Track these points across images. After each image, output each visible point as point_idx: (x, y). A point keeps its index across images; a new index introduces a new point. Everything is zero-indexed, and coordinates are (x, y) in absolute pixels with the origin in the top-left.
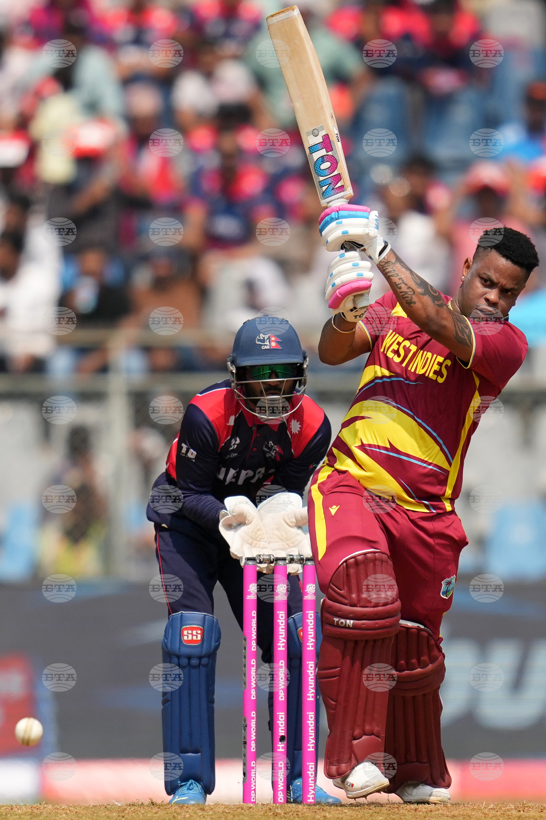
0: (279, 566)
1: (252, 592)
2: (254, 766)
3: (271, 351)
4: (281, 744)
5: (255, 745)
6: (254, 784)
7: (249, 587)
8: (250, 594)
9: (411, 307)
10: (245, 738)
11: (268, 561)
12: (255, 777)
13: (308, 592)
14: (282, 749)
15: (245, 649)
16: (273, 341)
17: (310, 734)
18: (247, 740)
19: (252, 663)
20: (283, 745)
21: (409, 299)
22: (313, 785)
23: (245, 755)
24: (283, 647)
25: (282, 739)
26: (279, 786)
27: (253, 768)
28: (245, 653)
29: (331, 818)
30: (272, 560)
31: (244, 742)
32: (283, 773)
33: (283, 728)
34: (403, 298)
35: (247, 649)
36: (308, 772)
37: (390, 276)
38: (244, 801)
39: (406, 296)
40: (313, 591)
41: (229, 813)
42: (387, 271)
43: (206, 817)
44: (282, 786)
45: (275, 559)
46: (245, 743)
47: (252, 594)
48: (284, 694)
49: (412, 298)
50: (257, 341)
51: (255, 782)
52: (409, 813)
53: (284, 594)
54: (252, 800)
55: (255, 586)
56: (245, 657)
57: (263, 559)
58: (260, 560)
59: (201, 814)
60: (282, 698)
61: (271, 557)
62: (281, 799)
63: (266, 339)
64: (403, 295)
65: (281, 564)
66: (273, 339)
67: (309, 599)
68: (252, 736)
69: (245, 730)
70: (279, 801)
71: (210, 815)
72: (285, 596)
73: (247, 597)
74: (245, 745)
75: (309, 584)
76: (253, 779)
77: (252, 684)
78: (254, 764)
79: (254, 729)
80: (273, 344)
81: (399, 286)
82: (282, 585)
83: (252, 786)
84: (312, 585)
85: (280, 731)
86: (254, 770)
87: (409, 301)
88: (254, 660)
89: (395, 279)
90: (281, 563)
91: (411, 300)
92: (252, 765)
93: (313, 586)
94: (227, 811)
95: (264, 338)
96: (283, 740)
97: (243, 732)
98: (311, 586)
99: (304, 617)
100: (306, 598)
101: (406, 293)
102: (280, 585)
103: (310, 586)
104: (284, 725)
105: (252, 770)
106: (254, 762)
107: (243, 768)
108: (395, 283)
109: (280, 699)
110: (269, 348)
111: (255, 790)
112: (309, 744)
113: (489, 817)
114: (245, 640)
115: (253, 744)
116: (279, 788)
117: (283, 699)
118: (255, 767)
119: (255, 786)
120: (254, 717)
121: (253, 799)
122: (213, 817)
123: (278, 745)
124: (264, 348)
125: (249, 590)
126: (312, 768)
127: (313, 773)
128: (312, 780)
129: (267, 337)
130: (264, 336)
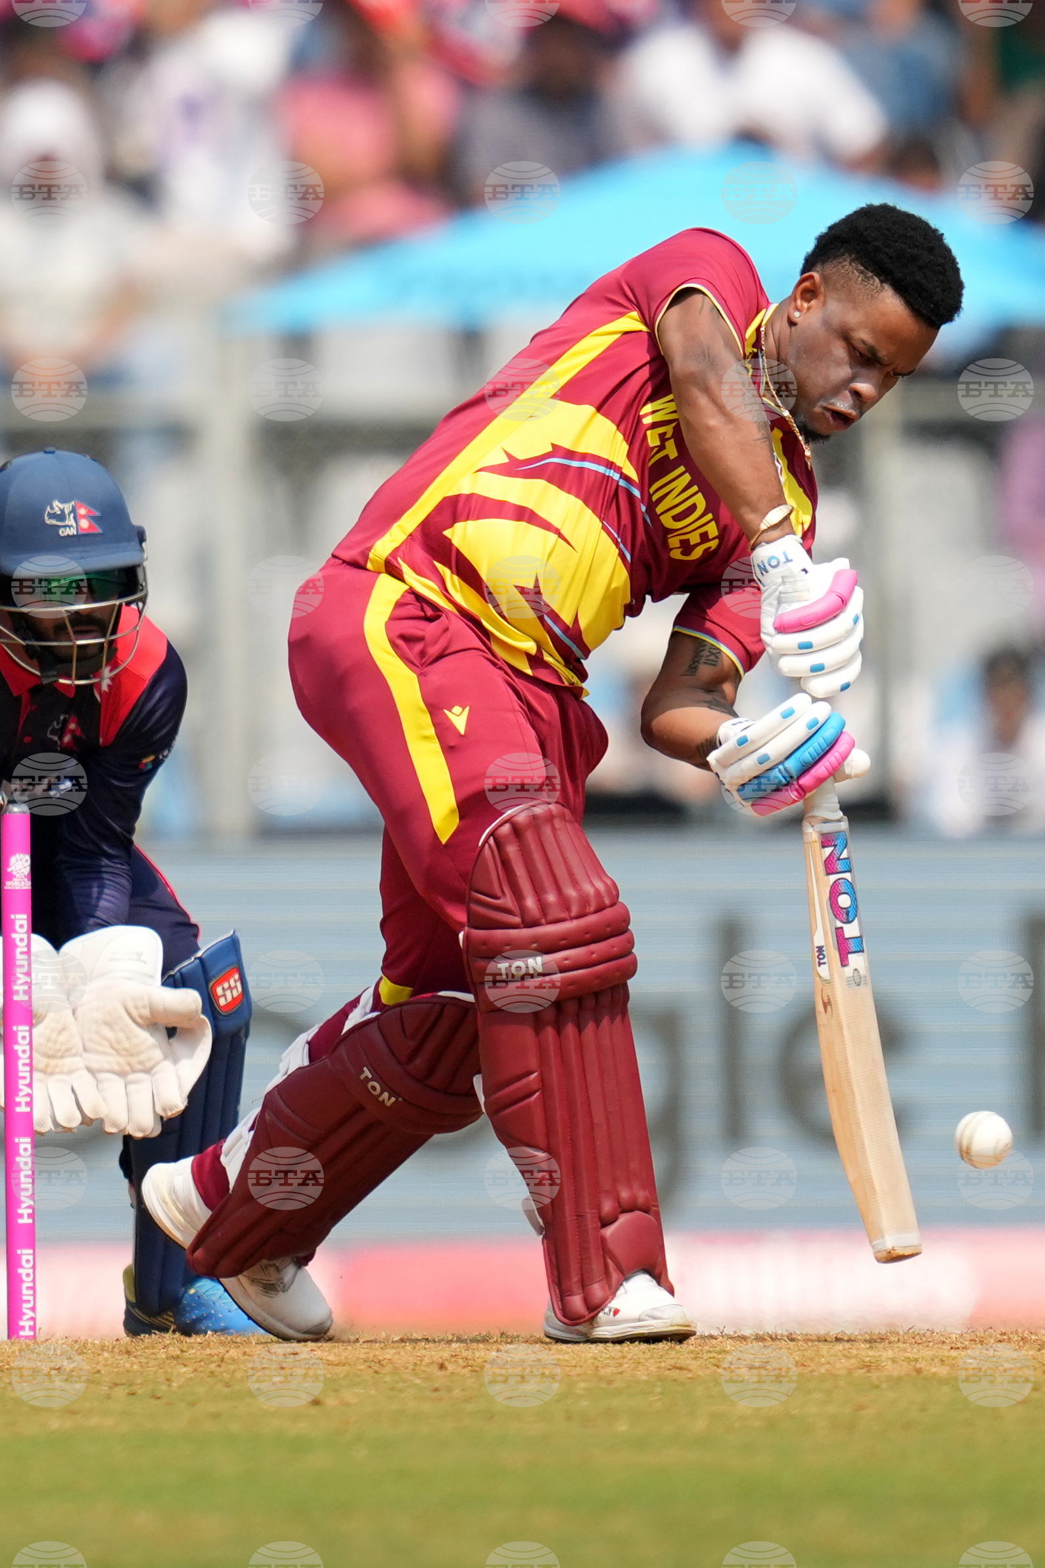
3: (80, 540)
13: (14, 873)
16: (83, 517)
22: (32, 1298)
40: (24, 870)
50: (46, 518)
63: (67, 512)
66: (82, 511)
67: (17, 888)
75: (15, 854)
80: (84, 524)
84: (22, 856)
93: (24, 860)
95: (62, 511)
98: (21, 860)
100: (9, 885)
103: (19, 859)
110: (75, 533)
124: (66, 534)
126: (28, 1261)
127: (31, 1271)
128: (28, 1288)
129: (67, 507)
130: (61, 506)
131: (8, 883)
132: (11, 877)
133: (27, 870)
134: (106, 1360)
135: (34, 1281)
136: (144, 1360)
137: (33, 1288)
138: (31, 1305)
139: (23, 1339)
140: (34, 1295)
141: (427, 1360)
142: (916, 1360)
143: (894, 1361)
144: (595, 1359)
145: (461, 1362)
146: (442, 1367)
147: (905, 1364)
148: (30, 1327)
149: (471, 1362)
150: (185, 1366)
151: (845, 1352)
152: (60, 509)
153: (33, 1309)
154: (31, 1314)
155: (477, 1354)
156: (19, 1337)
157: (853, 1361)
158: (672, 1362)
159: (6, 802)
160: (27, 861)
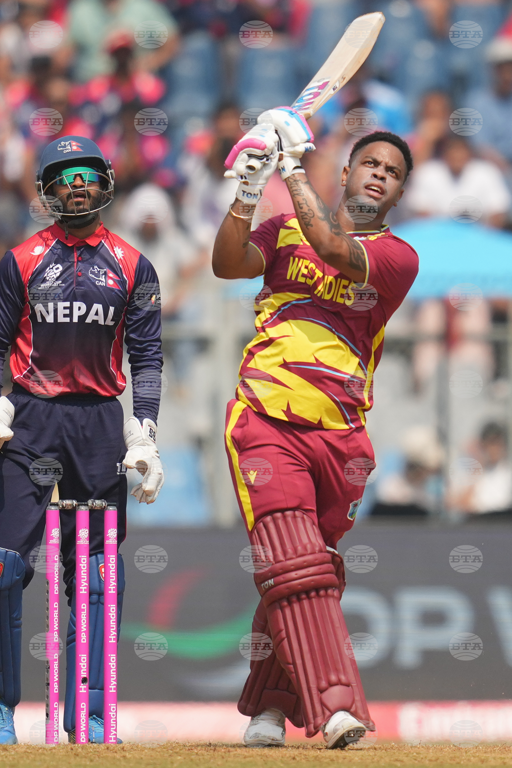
0: (81, 510)
1: (54, 536)
2: (57, 706)
4: (82, 686)
5: (58, 687)
6: (57, 725)
7: (52, 532)
8: (52, 538)
9: (308, 229)
10: (48, 679)
11: (71, 506)
12: (58, 718)
13: (110, 537)
14: (84, 690)
15: (48, 592)
17: (112, 676)
18: (50, 682)
19: (55, 607)
20: (85, 687)
21: (307, 220)
22: (115, 725)
23: (48, 697)
24: (85, 590)
25: (84, 680)
26: (82, 727)
27: (56, 709)
28: (48, 596)
29: (130, 758)
30: (74, 506)
31: (46, 683)
32: (85, 714)
33: (86, 670)
34: (303, 219)
35: (49, 592)
36: (110, 713)
37: (295, 194)
38: (47, 741)
39: (306, 217)
40: (114, 536)
41: (31, 753)
42: (294, 188)
43: (8, 757)
44: (84, 727)
45: (77, 505)
46: (48, 684)
47: (54, 538)
48: (86, 637)
49: (310, 220)
50: (58, 148)
51: (58, 723)
52: (208, 753)
53: (86, 539)
54: (55, 741)
55: (58, 531)
56: (48, 601)
57: (66, 504)
58: (63, 505)
59: (3, 754)
60: (84, 640)
61: (73, 503)
62: (83, 739)
64: (302, 216)
65: (82, 510)
66: (74, 144)
67: (110, 543)
68: (55, 677)
69: (48, 672)
70: (82, 741)
71: (12, 755)
72: (87, 540)
73: (50, 542)
74: (48, 686)
76: (56, 720)
77: (55, 626)
78: (56, 705)
79: (56, 671)
81: (301, 206)
82: (84, 529)
83: (55, 726)
84: (113, 529)
85: (82, 673)
86: (57, 711)
87: (307, 223)
88: (56, 603)
89: (300, 199)
90: (83, 508)
91: (309, 222)
92: (55, 706)
93: (114, 531)
94: (29, 752)
96: (85, 682)
97: (46, 673)
99: (106, 561)
101: (306, 214)
102: (82, 529)
104: (86, 667)
105: (55, 711)
106: (56, 703)
107: (46, 710)
108: (298, 202)
109: (82, 642)
110: (70, 151)
111: (57, 731)
112: (111, 685)
113: (286, 757)
114: (48, 583)
115: (56, 686)
116: (82, 729)
117: (85, 642)
118: (57, 708)
119: (58, 726)
120: (57, 659)
121: (56, 739)
122: (15, 757)
123: (80, 687)
124: (66, 152)
125: (51, 535)
126: (114, 709)
127: (115, 713)
128: (113, 721)
129: (67, 143)
130: (65, 143)
131: (107, 541)
132: (108, 538)
133: (116, 536)
134: (146, 753)
135: (116, 718)
136: (162, 754)
137: (116, 721)
138: (115, 728)
139: (110, 743)
140: (116, 724)
141: (288, 755)
142: (504, 758)
143: (494, 758)
144: (362, 756)
145: (303, 757)
146: (294, 758)
147: (499, 760)
148: (114, 738)
149: (307, 757)
150: (180, 756)
151: (473, 754)
152: (64, 144)
153: (116, 730)
154: (114, 732)
155: (310, 753)
156: (109, 742)
157: (477, 758)
158: (396, 758)
159: (107, 505)
160: (115, 531)
